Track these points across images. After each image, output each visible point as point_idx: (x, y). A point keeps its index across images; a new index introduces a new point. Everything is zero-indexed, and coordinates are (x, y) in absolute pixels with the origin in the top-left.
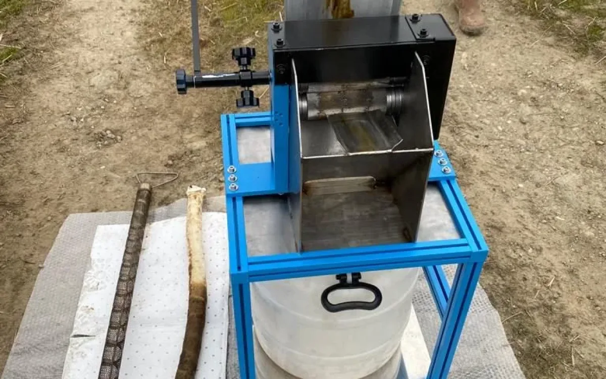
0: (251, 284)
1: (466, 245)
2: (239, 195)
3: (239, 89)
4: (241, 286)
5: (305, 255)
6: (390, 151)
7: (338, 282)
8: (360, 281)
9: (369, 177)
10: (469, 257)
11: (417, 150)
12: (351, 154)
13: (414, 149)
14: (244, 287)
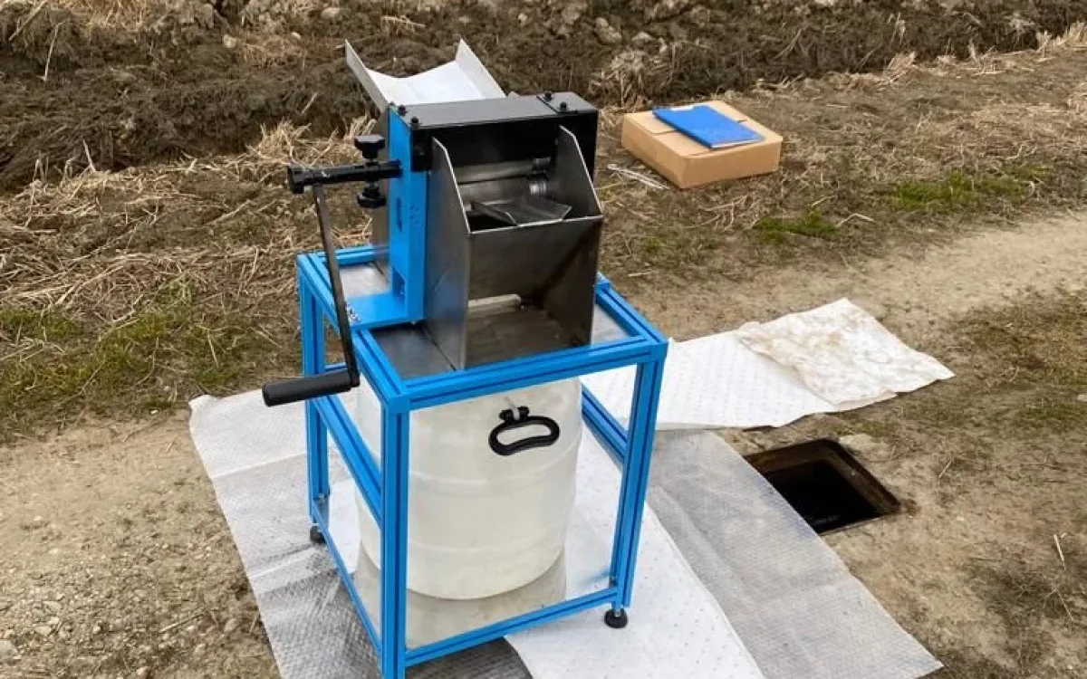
0: (412, 413)
1: (645, 340)
2: (364, 326)
3: (364, 185)
4: (399, 418)
5: (471, 371)
6: (560, 220)
7: (502, 421)
8: (530, 415)
9: (515, 297)
10: (648, 353)
11: (587, 218)
12: (522, 225)
13: (583, 216)
14: (403, 418)
